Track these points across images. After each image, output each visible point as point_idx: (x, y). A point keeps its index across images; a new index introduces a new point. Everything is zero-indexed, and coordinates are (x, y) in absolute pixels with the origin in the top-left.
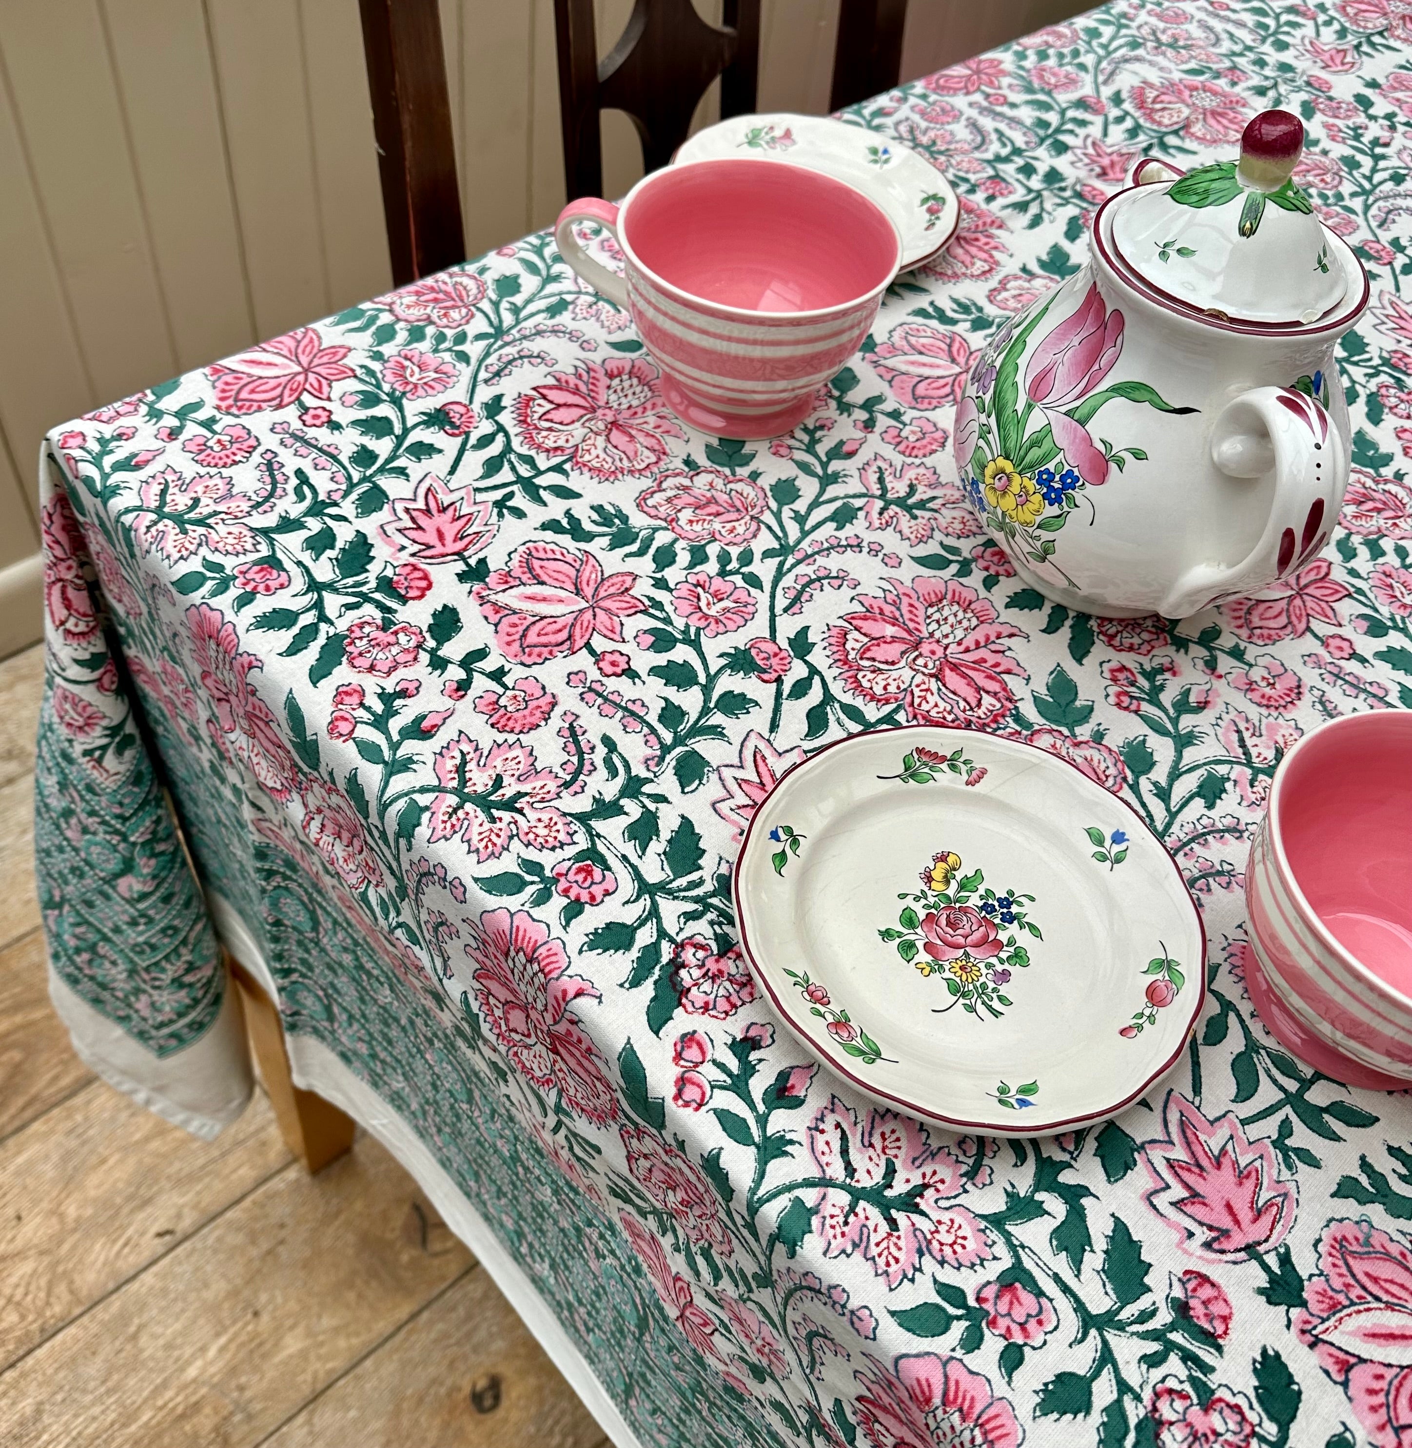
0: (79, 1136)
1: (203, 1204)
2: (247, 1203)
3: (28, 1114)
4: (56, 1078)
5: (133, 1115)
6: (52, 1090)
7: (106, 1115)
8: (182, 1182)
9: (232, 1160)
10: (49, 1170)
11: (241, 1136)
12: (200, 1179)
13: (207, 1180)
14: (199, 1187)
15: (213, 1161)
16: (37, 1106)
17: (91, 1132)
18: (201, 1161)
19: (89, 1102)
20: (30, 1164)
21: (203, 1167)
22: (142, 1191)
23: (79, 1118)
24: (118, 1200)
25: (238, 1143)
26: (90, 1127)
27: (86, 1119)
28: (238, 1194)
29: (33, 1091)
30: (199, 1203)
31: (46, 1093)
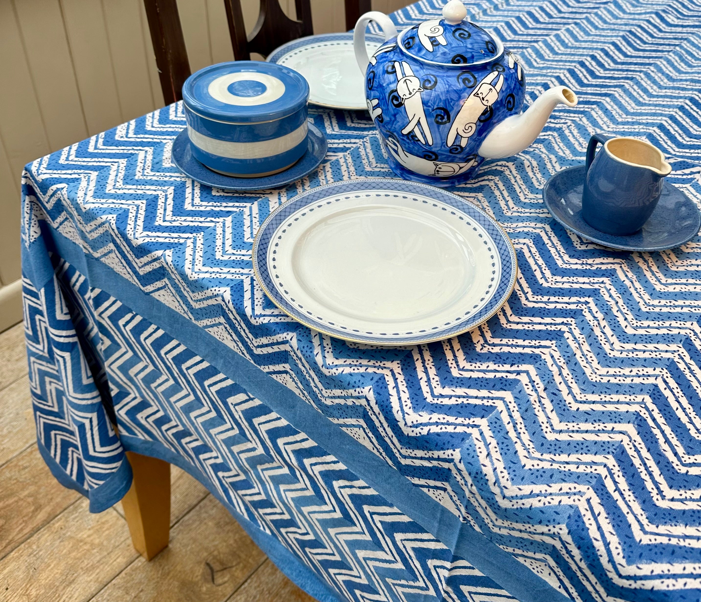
0: (35, 556)
1: (100, 579)
2: (123, 574)
3: (8, 549)
4: (22, 530)
5: (62, 541)
6: (20, 535)
7: (48, 544)
8: (88, 570)
9: (113, 556)
10: (21, 575)
11: (117, 544)
12: (98, 567)
13: (101, 567)
14: (98, 571)
15: (105, 557)
16: (12, 545)
17: (41, 553)
18: (98, 558)
19: (39, 539)
20: (11, 572)
21: (98, 562)
22: (69, 577)
23: (34, 547)
24: (57, 584)
25: (115, 547)
26: (40, 550)
27: (38, 547)
28: (118, 571)
29: (10, 538)
30: (98, 579)
31: (16, 538)
